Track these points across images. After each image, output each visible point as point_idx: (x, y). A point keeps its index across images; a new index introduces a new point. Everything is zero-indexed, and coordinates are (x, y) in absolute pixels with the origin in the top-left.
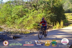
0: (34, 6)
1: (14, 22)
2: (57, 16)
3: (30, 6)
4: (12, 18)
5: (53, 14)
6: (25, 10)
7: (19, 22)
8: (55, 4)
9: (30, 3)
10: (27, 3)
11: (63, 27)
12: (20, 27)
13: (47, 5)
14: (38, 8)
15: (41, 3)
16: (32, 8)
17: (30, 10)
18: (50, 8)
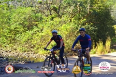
0: (55, 9)
1: (14, 39)
2: (98, 30)
3: (48, 9)
4: (10, 31)
5: (92, 26)
6: (37, 17)
7: (24, 40)
8: (95, 7)
9: (47, 3)
10: (41, 3)
11: (109, 52)
12: (26, 49)
13: (81, 7)
14: (63, 14)
15: (69, 3)
16: (50, 12)
17: (47, 16)
18: (85, 13)
